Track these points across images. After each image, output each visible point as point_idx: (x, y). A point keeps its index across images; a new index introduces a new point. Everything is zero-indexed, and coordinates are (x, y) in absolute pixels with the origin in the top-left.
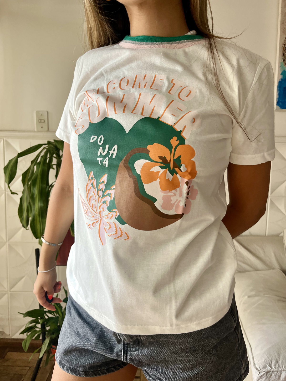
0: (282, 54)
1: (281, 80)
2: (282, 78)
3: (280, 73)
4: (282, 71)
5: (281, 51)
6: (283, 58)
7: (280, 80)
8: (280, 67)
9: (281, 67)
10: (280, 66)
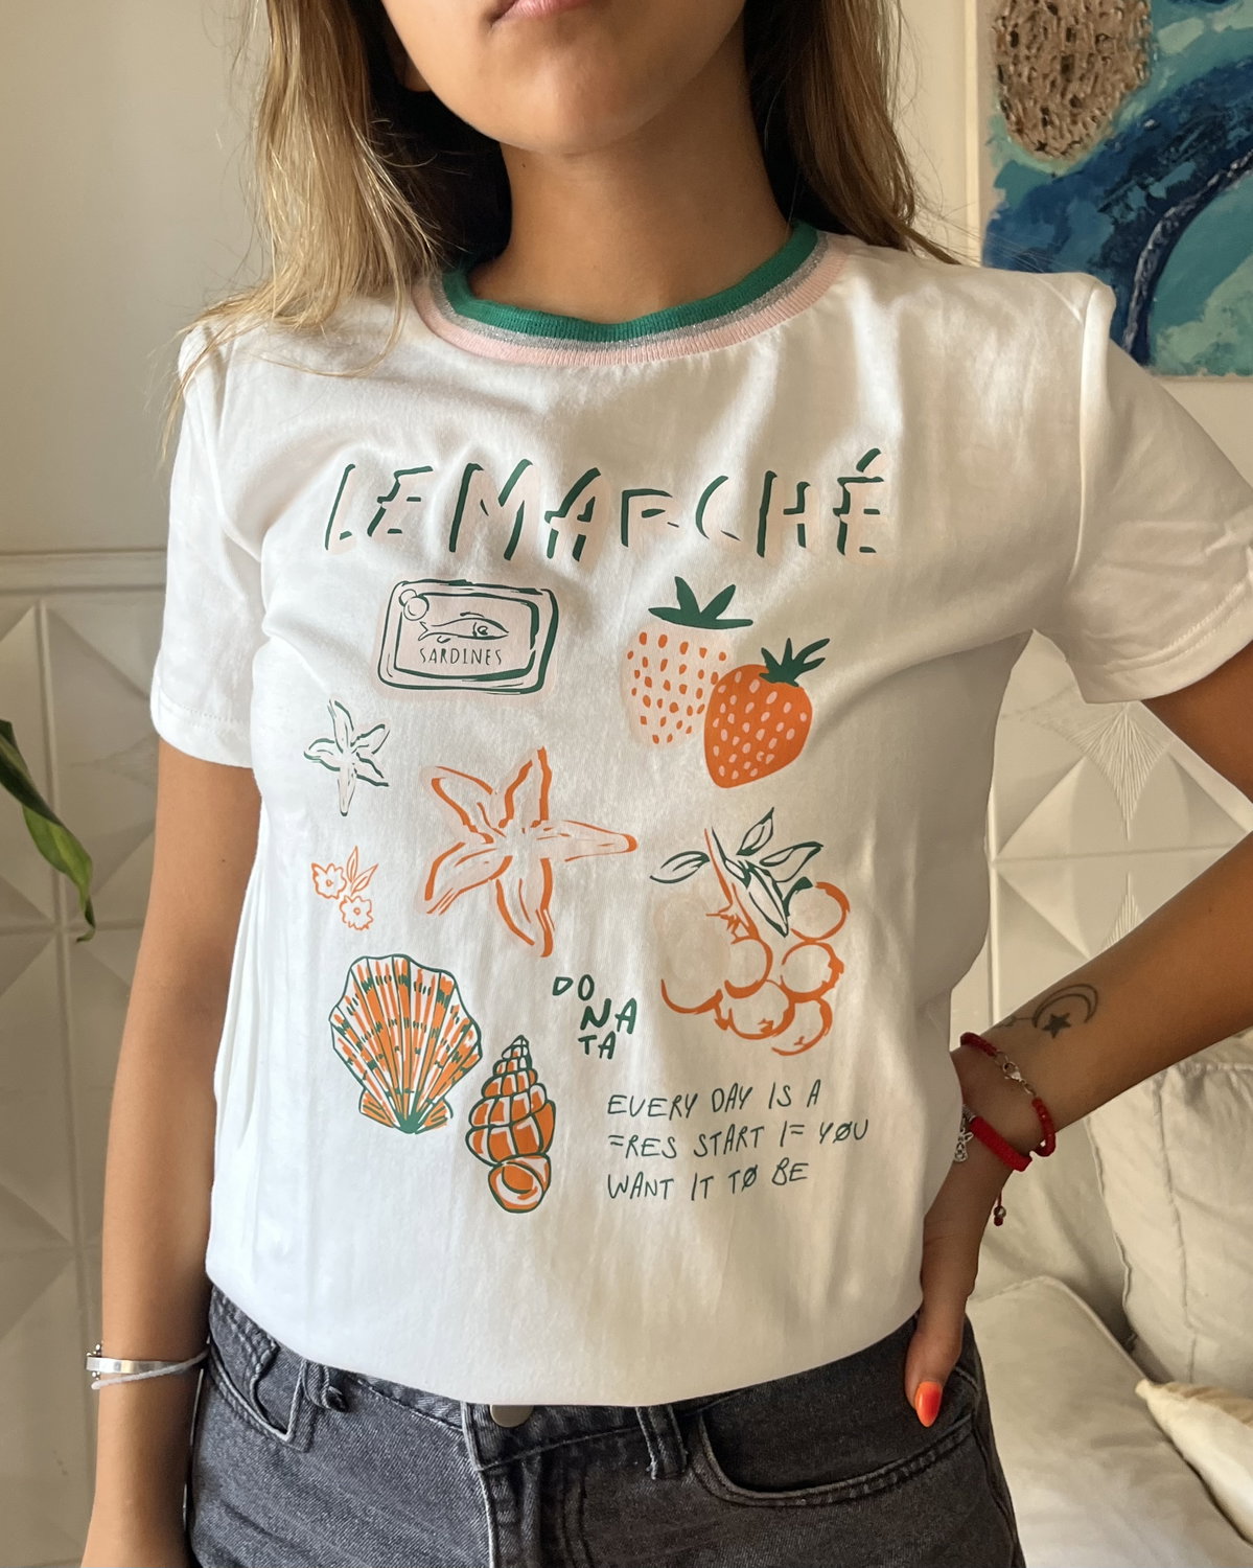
0: (995, 72)
1: (997, 216)
2: (1002, 205)
3: (993, 174)
4: (1001, 165)
5: (990, 56)
6: (1000, 95)
7: (992, 213)
8: (989, 142)
9: (994, 142)
10: (987, 138)
